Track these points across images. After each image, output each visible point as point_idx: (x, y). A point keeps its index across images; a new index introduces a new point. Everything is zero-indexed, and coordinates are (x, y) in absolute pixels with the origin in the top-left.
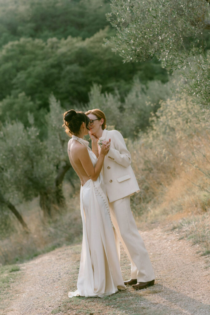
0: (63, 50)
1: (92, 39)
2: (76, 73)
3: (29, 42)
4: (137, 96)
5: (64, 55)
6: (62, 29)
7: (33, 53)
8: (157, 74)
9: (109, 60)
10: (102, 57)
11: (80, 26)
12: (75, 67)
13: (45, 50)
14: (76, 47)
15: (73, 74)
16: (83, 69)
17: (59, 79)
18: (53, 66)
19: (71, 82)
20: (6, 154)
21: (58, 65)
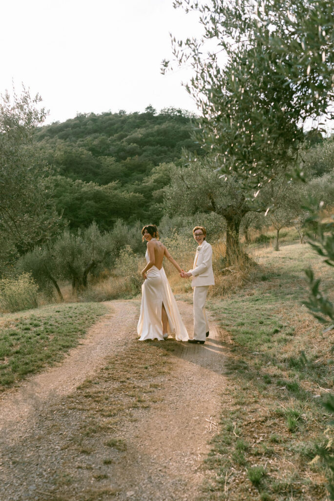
0: (85, 189)
1: (106, 186)
2: (92, 207)
3: (63, 179)
4: (137, 231)
5: (85, 193)
6: (83, 174)
7: (63, 187)
8: (145, 218)
9: (115, 203)
10: (111, 200)
11: (96, 174)
12: (92, 203)
13: (73, 187)
14: (95, 190)
15: (89, 207)
16: (98, 205)
17: (79, 208)
18: (77, 199)
19: (88, 212)
20: (61, 249)
21: (80, 199)
